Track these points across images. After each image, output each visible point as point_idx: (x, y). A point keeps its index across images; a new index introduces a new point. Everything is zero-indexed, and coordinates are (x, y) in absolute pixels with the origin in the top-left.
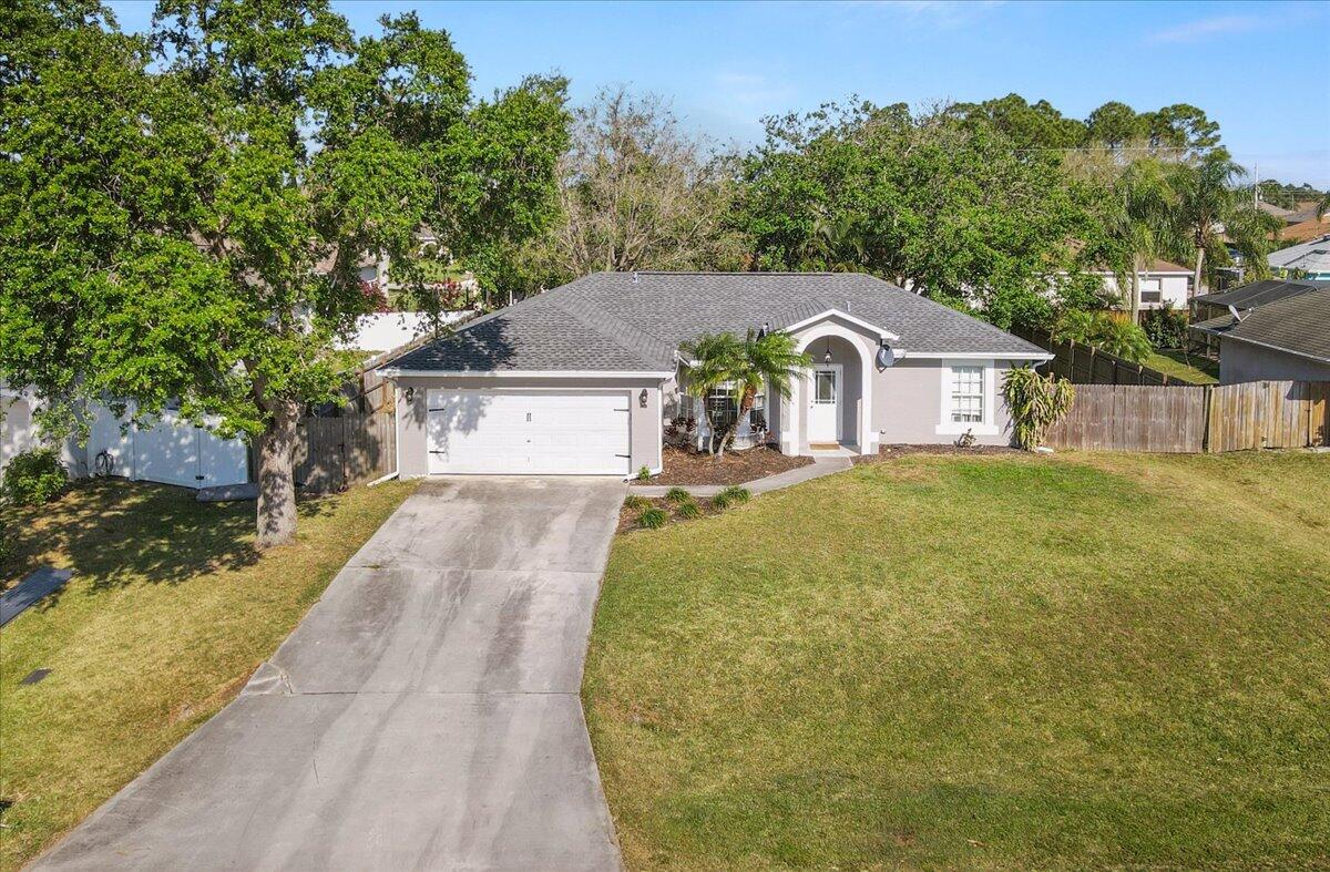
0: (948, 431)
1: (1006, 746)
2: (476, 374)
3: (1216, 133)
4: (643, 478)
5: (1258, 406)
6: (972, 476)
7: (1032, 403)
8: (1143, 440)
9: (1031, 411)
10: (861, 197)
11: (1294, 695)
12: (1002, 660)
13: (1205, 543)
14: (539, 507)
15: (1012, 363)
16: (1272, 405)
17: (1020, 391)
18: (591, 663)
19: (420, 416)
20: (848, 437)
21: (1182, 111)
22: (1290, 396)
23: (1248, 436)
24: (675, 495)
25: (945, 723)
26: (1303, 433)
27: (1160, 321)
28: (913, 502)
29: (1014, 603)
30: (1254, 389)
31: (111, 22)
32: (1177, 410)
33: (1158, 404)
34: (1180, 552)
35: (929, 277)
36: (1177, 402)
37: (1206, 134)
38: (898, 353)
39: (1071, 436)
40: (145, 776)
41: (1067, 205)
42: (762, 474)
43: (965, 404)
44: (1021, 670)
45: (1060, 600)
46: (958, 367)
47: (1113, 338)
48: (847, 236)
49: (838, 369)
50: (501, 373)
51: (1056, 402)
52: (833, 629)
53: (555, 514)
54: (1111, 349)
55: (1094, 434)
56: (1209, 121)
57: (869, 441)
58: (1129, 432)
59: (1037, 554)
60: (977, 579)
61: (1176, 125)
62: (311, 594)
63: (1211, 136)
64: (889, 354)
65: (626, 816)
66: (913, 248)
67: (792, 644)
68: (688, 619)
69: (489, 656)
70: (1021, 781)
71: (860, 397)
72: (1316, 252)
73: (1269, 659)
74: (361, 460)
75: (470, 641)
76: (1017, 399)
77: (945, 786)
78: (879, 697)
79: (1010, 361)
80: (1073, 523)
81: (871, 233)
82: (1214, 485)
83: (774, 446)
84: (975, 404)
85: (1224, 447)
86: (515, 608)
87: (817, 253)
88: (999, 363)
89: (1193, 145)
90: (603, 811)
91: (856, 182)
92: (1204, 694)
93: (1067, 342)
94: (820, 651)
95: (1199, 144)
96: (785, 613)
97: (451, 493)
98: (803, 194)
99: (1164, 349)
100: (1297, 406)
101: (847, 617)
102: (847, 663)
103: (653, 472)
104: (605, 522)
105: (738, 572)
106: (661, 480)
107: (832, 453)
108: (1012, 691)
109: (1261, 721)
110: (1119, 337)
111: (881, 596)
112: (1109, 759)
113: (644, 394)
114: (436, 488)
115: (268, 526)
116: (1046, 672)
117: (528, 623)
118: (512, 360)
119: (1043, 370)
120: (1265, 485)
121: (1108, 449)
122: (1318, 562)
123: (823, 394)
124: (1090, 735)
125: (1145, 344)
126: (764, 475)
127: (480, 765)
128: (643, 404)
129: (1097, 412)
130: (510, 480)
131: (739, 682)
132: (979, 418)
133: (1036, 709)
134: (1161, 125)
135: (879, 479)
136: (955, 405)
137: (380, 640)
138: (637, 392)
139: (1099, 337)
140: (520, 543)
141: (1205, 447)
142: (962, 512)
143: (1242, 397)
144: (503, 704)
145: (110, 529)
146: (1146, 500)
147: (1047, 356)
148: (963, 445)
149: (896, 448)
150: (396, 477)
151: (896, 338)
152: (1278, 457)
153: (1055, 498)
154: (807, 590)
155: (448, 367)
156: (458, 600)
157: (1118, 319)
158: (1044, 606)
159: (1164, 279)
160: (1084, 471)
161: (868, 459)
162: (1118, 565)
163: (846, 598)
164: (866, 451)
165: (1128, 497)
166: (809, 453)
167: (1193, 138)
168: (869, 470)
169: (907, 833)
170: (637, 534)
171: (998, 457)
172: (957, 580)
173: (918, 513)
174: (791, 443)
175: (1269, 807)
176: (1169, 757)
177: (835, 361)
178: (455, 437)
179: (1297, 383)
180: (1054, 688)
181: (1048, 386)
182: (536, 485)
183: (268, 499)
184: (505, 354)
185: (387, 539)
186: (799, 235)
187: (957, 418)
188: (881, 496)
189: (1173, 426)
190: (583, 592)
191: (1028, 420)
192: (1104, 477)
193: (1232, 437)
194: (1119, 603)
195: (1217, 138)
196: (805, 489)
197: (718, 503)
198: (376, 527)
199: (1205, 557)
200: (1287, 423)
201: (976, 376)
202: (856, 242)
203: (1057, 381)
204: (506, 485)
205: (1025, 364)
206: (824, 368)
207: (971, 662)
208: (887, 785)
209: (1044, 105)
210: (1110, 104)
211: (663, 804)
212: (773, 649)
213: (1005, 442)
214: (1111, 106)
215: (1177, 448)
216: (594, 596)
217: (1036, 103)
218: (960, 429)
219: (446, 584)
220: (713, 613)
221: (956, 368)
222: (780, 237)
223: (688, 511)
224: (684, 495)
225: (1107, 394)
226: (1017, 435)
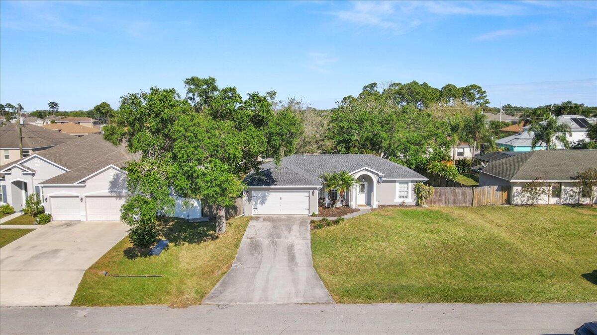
0: (398, 201)
1: (417, 278)
2: (266, 187)
3: (485, 95)
4: (313, 215)
5: (488, 193)
6: (405, 214)
7: (422, 193)
8: (454, 203)
9: (422, 195)
10: (369, 128)
11: (487, 266)
12: (415, 259)
13: (468, 231)
14: (287, 223)
15: (416, 182)
16: (492, 193)
17: (419, 189)
18: (314, 261)
19: (250, 200)
20: (369, 203)
21: (474, 87)
22: (497, 190)
23: (485, 202)
24: (324, 220)
25: (402, 273)
26: (501, 200)
27: (462, 165)
28: (390, 221)
29: (418, 246)
30: (487, 188)
31: (178, 96)
32: (464, 194)
33: (458, 193)
34: (462, 233)
35: (390, 153)
36: (464, 192)
37: (482, 95)
38: (384, 179)
39: (433, 202)
40: (218, 284)
41: (433, 129)
42: (346, 214)
43: (403, 193)
44: (420, 261)
45: (430, 245)
46: (401, 183)
47: (447, 171)
48: (365, 141)
49: (366, 183)
50: (273, 186)
51: (429, 193)
52: (373, 252)
53: (292, 225)
54: (446, 174)
55: (440, 201)
56: (483, 90)
57: (375, 204)
58: (450, 201)
59: (424, 234)
60: (408, 240)
61: (471, 91)
62: (237, 245)
63: (484, 95)
64: (381, 180)
65: (331, 291)
66: (385, 144)
67: (363, 256)
68: (336, 250)
69: (288, 259)
70: (420, 284)
71: (373, 191)
72: (516, 138)
73: (482, 258)
74: (233, 212)
75: (282, 256)
76: (418, 192)
77: (403, 285)
78: (385, 268)
79: (416, 181)
80: (434, 226)
81: (372, 139)
82: (473, 216)
83: (347, 206)
84: (406, 193)
85: (478, 205)
86: (291, 249)
87: (355, 146)
88: (412, 182)
89: (477, 99)
90: (326, 290)
91: (367, 124)
92: (465, 266)
93: (432, 172)
94: (370, 257)
95: (479, 99)
96: (360, 249)
97: (261, 220)
98: (352, 128)
99: (464, 173)
100: (499, 193)
101: (376, 250)
102: (377, 260)
103: (316, 213)
104: (307, 227)
105: (346, 239)
106: (318, 216)
107: (365, 208)
108: (418, 266)
109: (478, 272)
110: (448, 170)
111: (384, 245)
112: (441, 280)
113: (313, 192)
114: (257, 218)
115: (219, 230)
116: (426, 262)
117: (295, 252)
118: (276, 183)
119: (426, 183)
120: (488, 215)
121: (444, 206)
122: (498, 236)
123: (362, 191)
124: (437, 275)
125: (457, 173)
126: (347, 214)
127: (295, 281)
128: (313, 195)
129: (441, 195)
130: (275, 216)
131: (350, 264)
132: (406, 197)
133: (424, 270)
134: (466, 93)
135: (379, 215)
136: (400, 193)
137: (260, 256)
138: (311, 191)
139: (443, 170)
140: (286, 233)
141: (472, 205)
142: (403, 223)
143: (483, 190)
144: (296, 269)
145: (170, 230)
146: (454, 220)
147: (427, 179)
148: (402, 205)
149: (383, 206)
150: (244, 216)
151: (383, 175)
152: (493, 207)
153: (429, 220)
154: (365, 243)
155: (258, 185)
156: (275, 247)
157: (448, 164)
158: (426, 247)
159: (465, 148)
160: (436, 212)
161: (375, 209)
162: (445, 237)
163: (375, 245)
164: (375, 207)
165: (449, 219)
166: (358, 208)
167: (477, 96)
168: (376, 212)
169: (395, 294)
170: (316, 230)
171: (413, 208)
172: (403, 241)
173: (391, 224)
174: (353, 205)
175: (478, 288)
176: (455, 279)
177: (365, 181)
178: (259, 206)
179: (499, 186)
180: (428, 265)
181: (426, 188)
182: (283, 217)
183: (219, 223)
184: (273, 181)
185: (249, 232)
186: (350, 140)
187: (400, 197)
188: (381, 220)
189: (463, 199)
190: (307, 244)
191: (421, 198)
192: (443, 214)
193: (480, 202)
194: (446, 246)
195: (485, 97)
196: (359, 218)
197: (336, 222)
198: (245, 229)
199: (468, 234)
200: (496, 198)
201: (406, 185)
202: (367, 143)
203: (429, 187)
204: (276, 217)
205: (420, 182)
206: (362, 183)
207: (408, 260)
208: (389, 285)
209: (425, 84)
210: (448, 85)
211: (339, 289)
212: (358, 257)
213: (414, 204)
214: (449, 85)
215: (464, 205)
216: (310, 245)
217: (422, 83)
218: (401, 200)
219: (271, 243)
220: (342, 249)
221: (400, 183)
222: (344, 141)
223: (328, 224)
224: (327, 220)
225: (444, 190)
226: (418, 202)
